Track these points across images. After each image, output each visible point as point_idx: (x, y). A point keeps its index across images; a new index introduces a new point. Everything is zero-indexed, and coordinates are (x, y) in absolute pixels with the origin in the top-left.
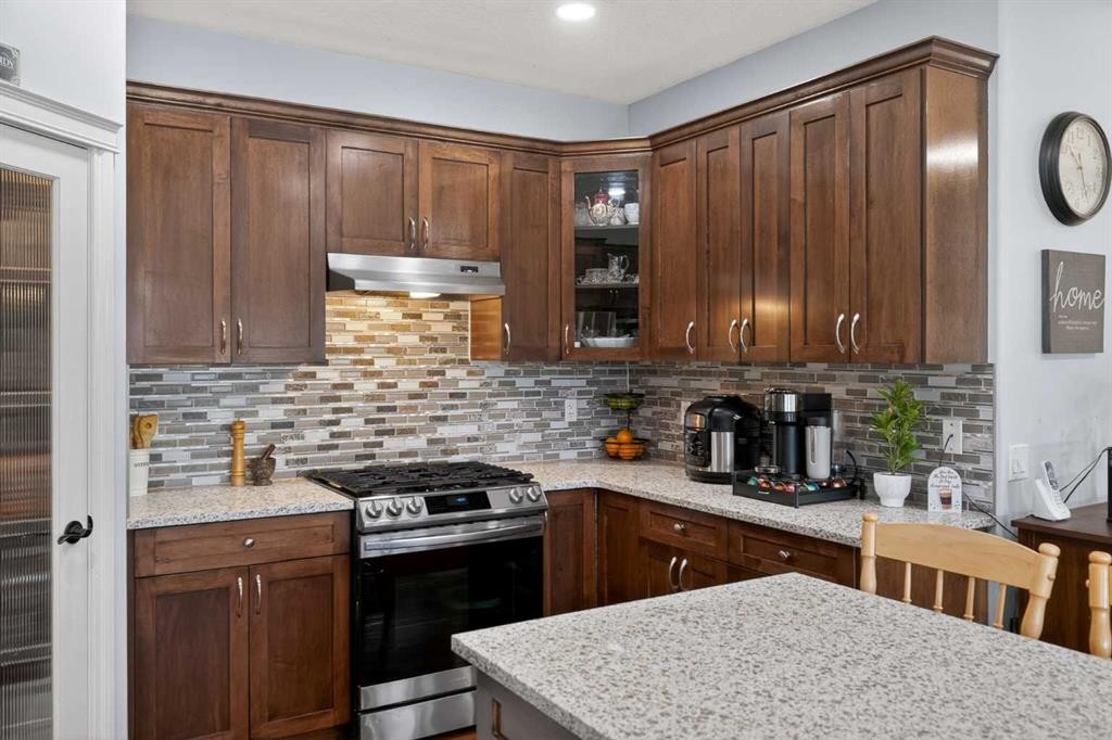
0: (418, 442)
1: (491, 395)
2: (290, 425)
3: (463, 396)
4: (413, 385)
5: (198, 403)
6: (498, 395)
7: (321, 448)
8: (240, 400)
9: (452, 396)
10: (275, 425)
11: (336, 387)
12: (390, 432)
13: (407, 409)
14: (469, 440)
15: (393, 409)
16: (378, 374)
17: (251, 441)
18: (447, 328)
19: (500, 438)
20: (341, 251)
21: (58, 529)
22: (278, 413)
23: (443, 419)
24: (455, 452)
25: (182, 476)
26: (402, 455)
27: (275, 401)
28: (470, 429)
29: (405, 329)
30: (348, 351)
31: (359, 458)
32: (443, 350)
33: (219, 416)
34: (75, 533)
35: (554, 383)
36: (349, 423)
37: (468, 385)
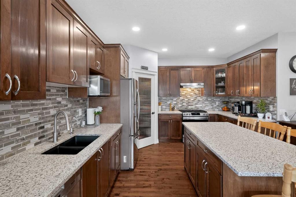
0: (193, 107)
1: (204, 101)
2: (177, 104)
3: (200, 101)
4: (193, 100)
5: (166, 101)
6: (205, 101)
7: (181, 107)
8: (171, 101)
9: (198, 101)
10: (175, 104)
11: (182, 99)
12: (189, 105)
13: (192, 102)
14: (201, 107)
15: (190, 102)
16: (188, 98)
17: (172, 106)
18: (197, 92)
19: (206, 107)
20: (182, 83)
21: (152, 113)
22: (175, 102)
23: (197, 104)
24: (199, 108)
25: (164, 109)
26: (191, 108)
27: (175, 101)
28: (201, 105)
29: (192, 92)
30: (184, 95)
31: (185, 108)
32: (197, 95)
33: (169, 103)
34: (153, 113)
35: (214, 99)
36: (184, 104)
37: (201, 99)
